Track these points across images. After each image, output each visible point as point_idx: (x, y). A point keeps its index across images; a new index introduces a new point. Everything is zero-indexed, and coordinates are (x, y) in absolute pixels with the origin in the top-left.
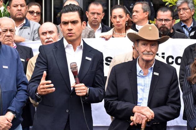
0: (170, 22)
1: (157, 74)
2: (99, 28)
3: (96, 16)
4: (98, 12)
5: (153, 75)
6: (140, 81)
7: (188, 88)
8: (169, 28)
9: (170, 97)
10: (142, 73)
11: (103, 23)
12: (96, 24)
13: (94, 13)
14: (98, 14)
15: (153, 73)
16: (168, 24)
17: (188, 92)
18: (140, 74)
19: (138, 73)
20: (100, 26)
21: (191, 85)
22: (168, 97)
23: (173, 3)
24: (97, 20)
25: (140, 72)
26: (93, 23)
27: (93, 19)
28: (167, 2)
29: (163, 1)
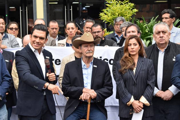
0: (101, 33)
1: (96, 66)
2: (57, 38)
3: (55, 30)
4: (56, 27)
5: (93, 68)
6: (84, 71)
7: (120, 76)
8: (101, 37)
9: (106, 81)
10: (85, 66)
11: (59, 35)
12: (55, 35)
13: (53, 29)
14: (56, 29)
15: (93, 66)
16: (100, 34)
17: (120, 79)
18: (84, 67)
19: (83, 67)
20: (57, 37)
21: (121, 74)
22: (104, 82)
23: (108, 20)
24: (56, 33)
25: (84, 65)
26: (53, 35)
27: (53, 32)
28: (104, 20)
29: (101, 19)
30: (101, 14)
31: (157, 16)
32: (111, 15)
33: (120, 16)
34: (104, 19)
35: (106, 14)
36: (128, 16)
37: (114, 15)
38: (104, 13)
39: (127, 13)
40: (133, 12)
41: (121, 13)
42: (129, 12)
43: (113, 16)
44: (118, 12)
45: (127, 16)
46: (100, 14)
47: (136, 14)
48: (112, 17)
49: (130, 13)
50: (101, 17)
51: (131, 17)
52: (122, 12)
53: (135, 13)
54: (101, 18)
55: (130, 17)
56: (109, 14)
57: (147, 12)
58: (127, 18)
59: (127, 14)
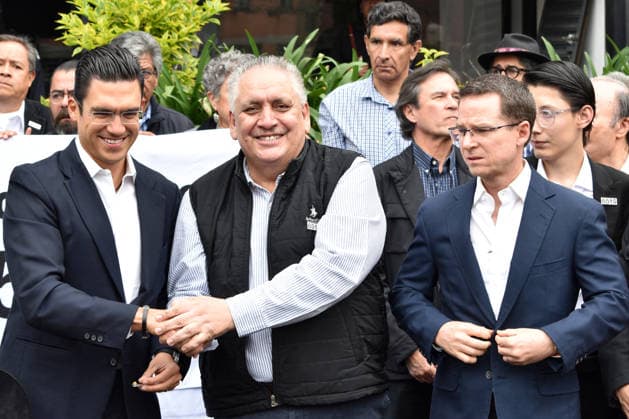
28: (78, 46)
29: (65, 42)
30: (67, 20)
31: (312, 31)
32: (111, 27)
33: (148, 28)
34: (78, 42)
35: (85, 19)
36: (184, 30)
37: (122, 25)
38: (80, 16)
39: (182, 16)
40: (209, 13)
41: (155, 17)
42: (187, 15)
43: (116, 28)
44: (139, 13)
45: (178, 29)
46: (60, 18)
47: (217, 22)
48: (114, 32)
49: (192, 18)
50: (63, 30)
51: (199, 34)
52: (159, 13)
53: (215, 16)
54: (66, 36)
55: (195, 36)
56: (102, 21)
57: (271, 13)
58: (179, 37)
59: (179, 23)
